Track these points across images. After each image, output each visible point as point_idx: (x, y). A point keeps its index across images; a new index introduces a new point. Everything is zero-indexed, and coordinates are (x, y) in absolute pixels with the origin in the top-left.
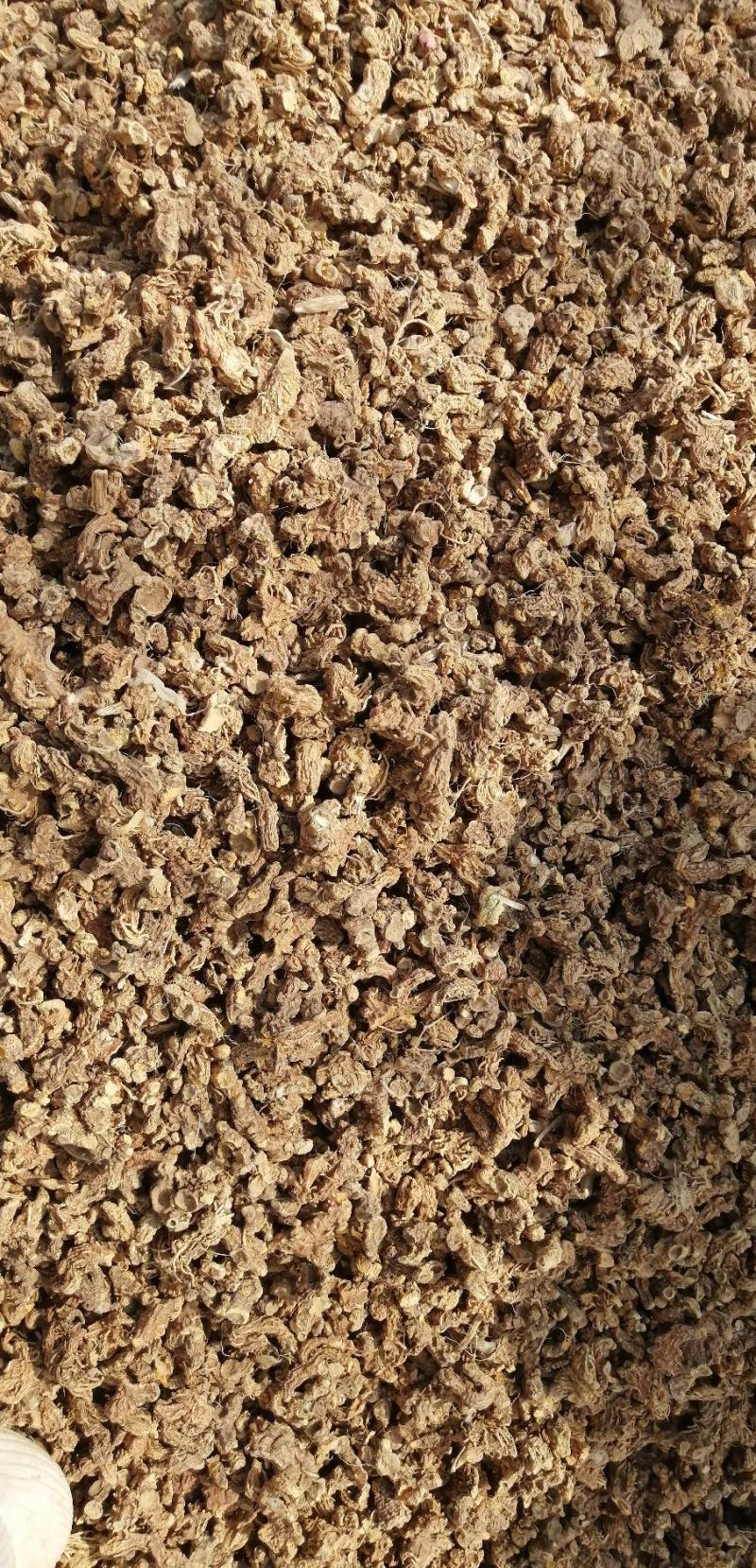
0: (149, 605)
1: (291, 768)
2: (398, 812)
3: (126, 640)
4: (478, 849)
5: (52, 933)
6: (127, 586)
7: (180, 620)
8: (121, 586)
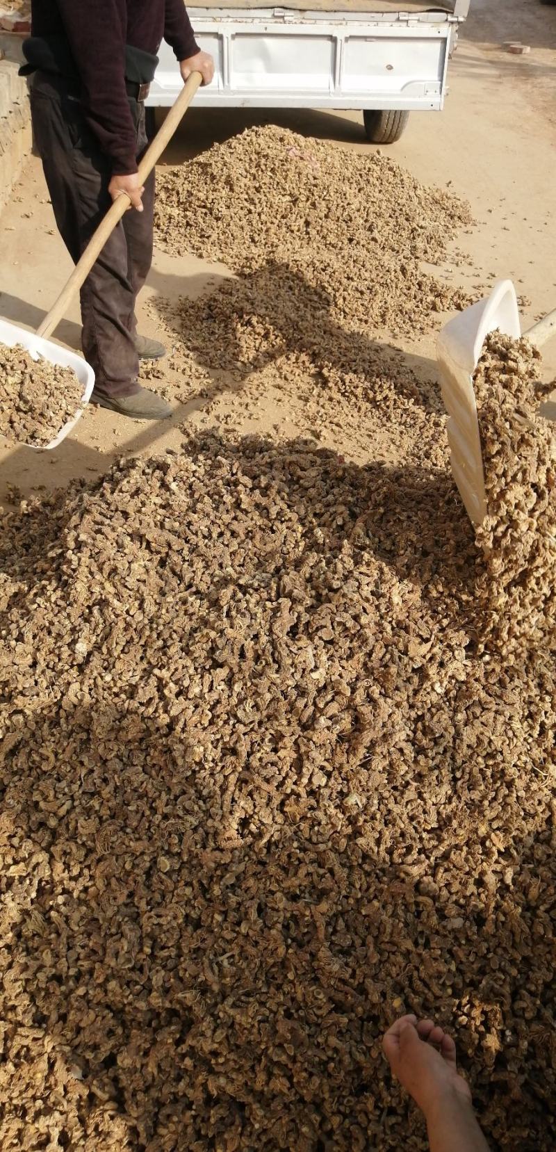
0: (326, 634)
1: (327, 704)
2: (346, 746)
3: (311, 638)
4: (361, 778)
5: (227, 692)
6: (324, 624)
7: (329, 646)
8: (323, 623)
